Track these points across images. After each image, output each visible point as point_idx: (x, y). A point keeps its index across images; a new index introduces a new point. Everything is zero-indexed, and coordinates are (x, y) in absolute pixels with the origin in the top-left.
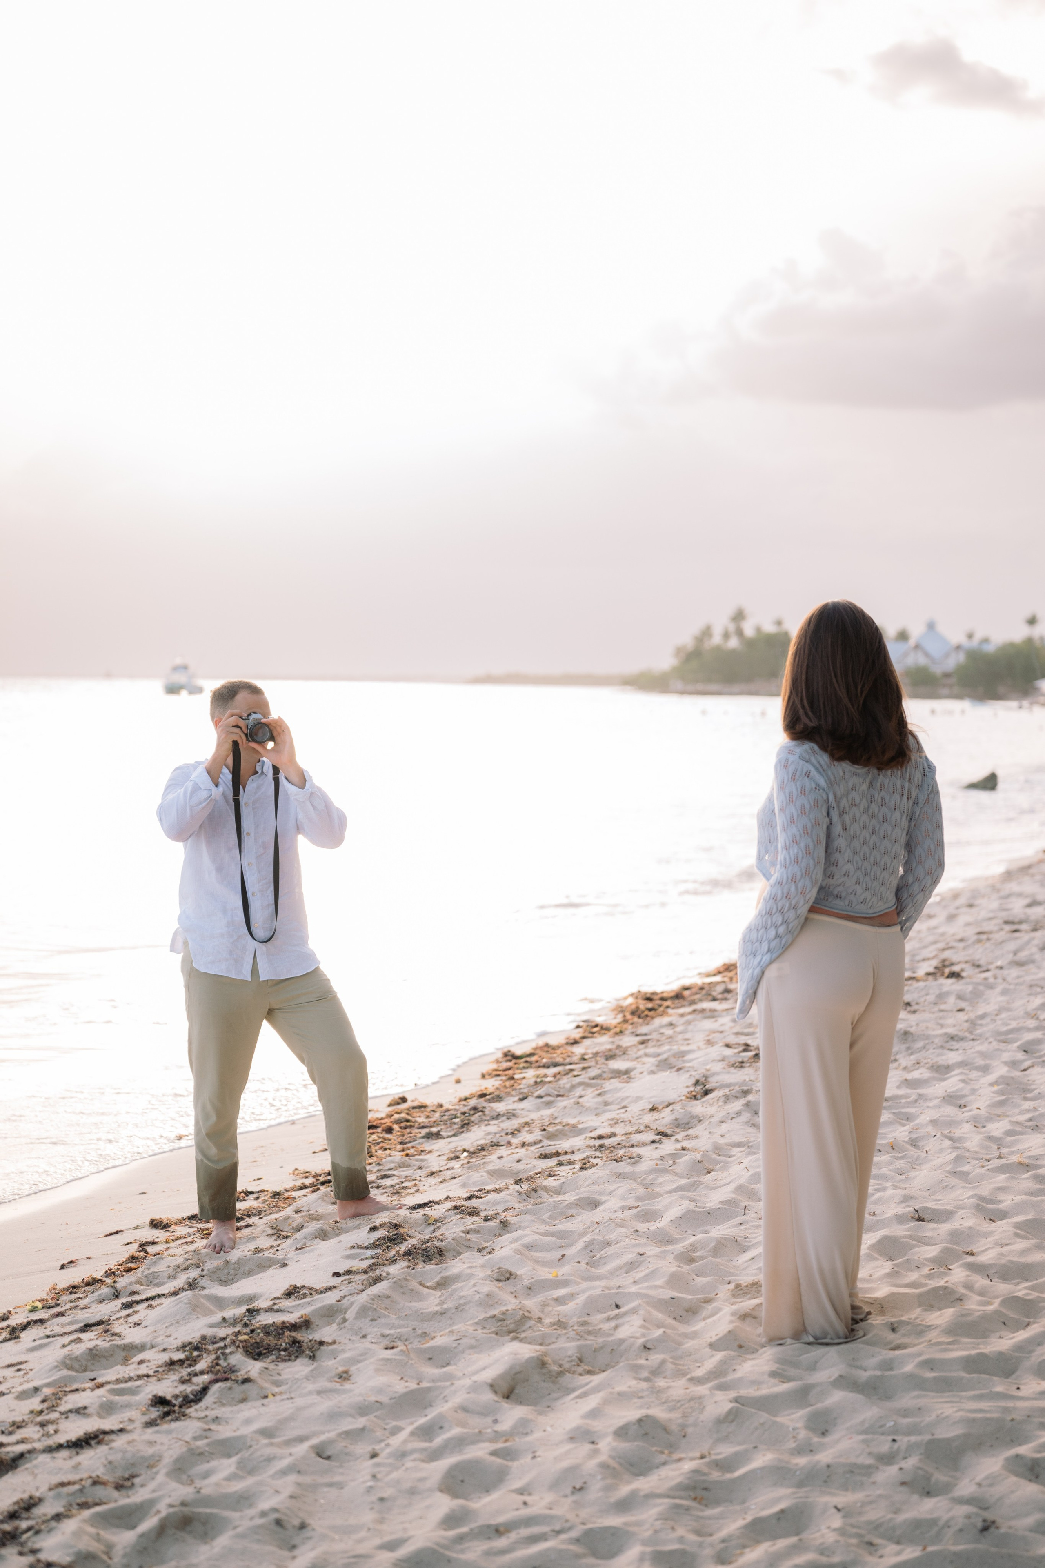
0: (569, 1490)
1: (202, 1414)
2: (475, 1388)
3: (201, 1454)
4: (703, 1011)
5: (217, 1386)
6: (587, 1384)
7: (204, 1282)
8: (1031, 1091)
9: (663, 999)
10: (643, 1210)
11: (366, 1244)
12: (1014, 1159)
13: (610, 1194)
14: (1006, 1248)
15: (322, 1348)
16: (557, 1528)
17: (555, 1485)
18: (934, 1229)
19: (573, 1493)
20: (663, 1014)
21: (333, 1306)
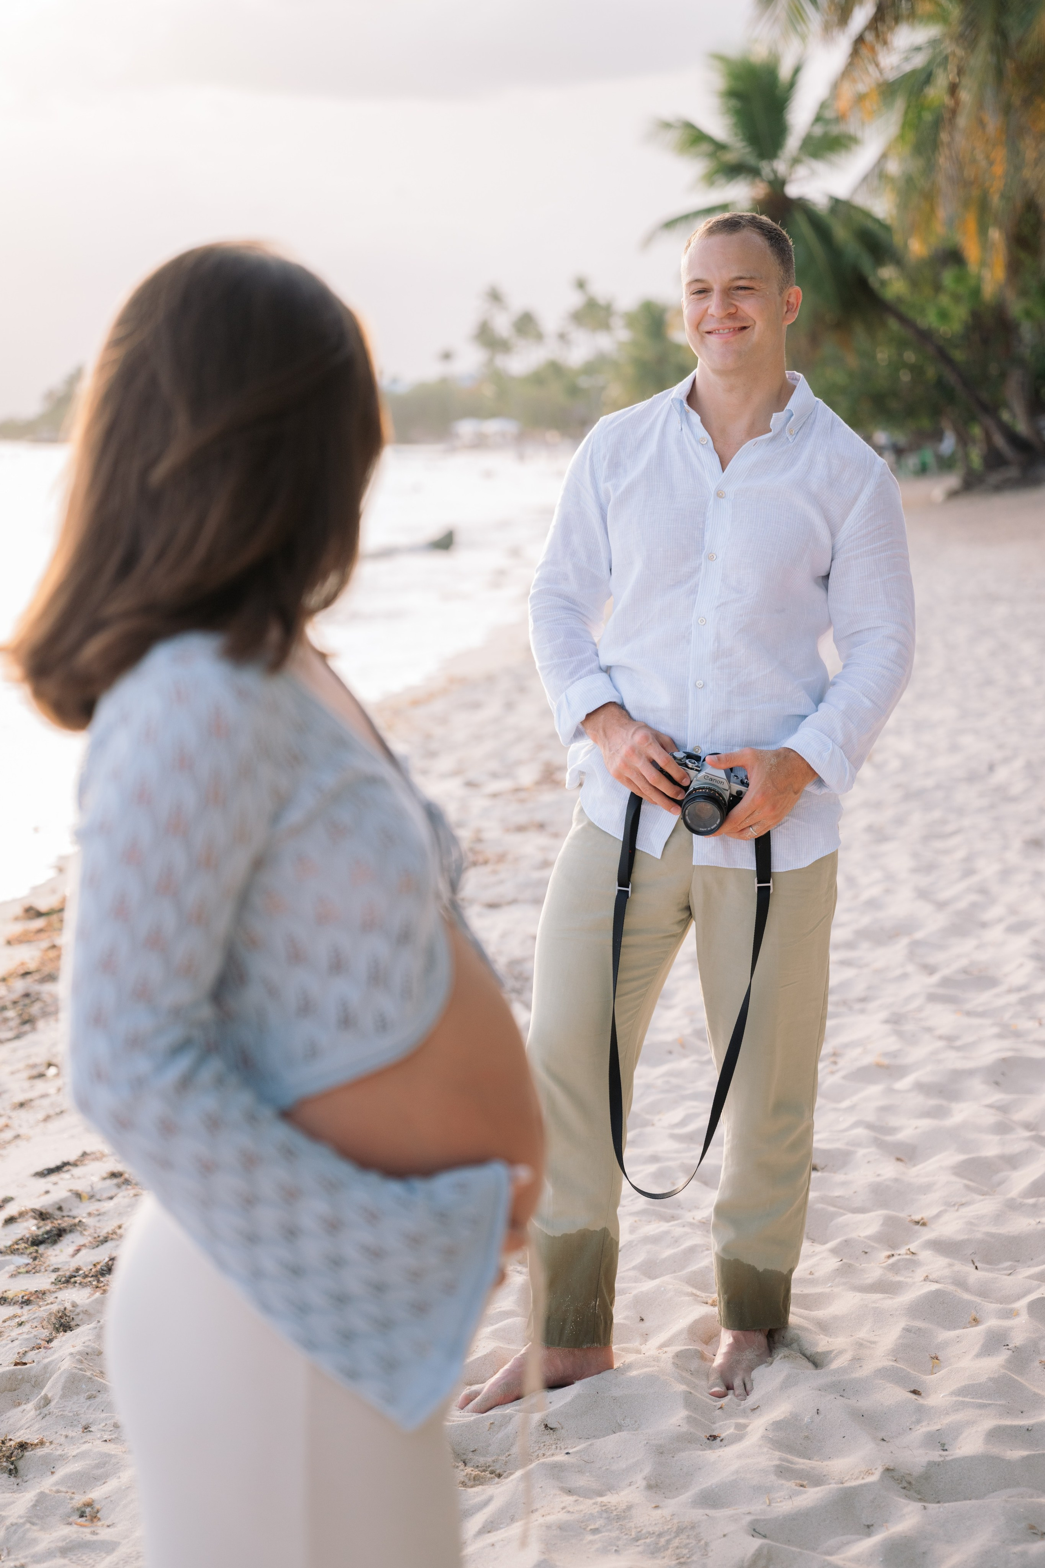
15: (27, 1454)
21: (13, 1373)
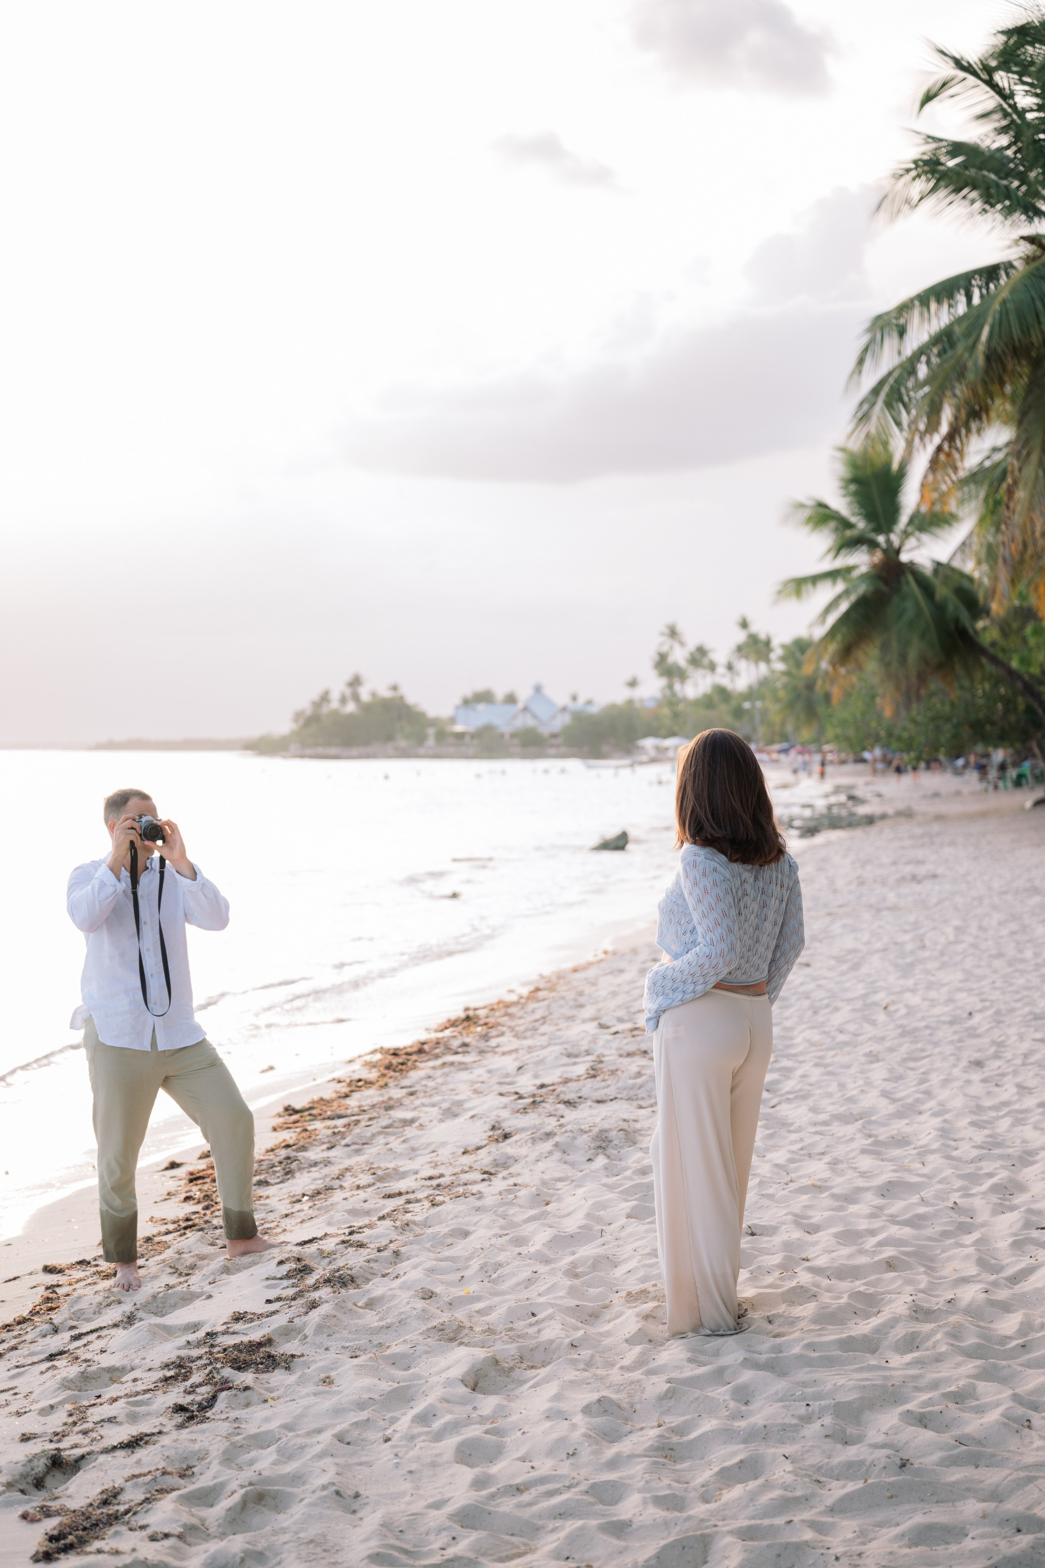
0: (564, 1456)
1: (223, 1416)
2: (449, 1383)
3: (240, 1447)
4: (452, 1064)
5: (224, 1393)
6: (535, 1377)
7: (140, 1314)
8: (792, 1124)
9: (407, 1054)
10: (514, 1237)
11: (279, 1276)
12: (805, 1182)
13: (475, 1224)
14: (834, 1255)
15: (294, 1360)
16: (567, 1484)
17: (551, 1452)
18: (768, 1241)
19: (568, 1458)
20: (415, 1068)
21: (287, 1326)
